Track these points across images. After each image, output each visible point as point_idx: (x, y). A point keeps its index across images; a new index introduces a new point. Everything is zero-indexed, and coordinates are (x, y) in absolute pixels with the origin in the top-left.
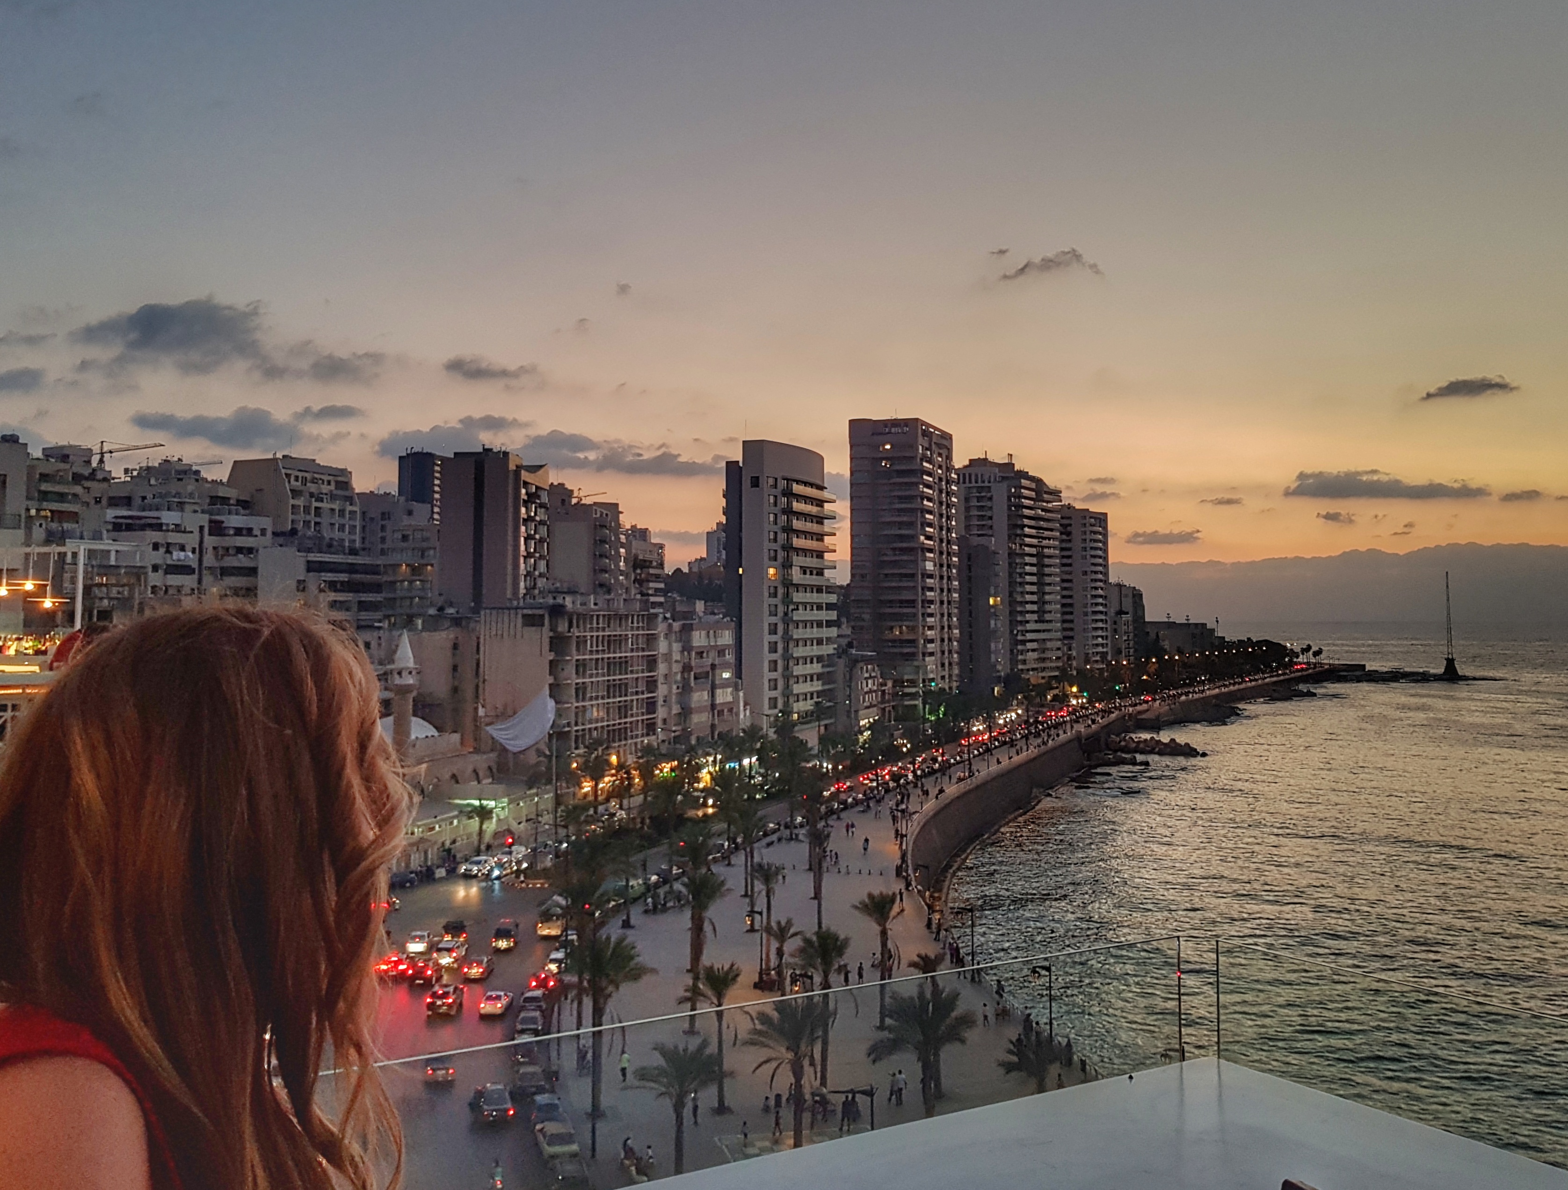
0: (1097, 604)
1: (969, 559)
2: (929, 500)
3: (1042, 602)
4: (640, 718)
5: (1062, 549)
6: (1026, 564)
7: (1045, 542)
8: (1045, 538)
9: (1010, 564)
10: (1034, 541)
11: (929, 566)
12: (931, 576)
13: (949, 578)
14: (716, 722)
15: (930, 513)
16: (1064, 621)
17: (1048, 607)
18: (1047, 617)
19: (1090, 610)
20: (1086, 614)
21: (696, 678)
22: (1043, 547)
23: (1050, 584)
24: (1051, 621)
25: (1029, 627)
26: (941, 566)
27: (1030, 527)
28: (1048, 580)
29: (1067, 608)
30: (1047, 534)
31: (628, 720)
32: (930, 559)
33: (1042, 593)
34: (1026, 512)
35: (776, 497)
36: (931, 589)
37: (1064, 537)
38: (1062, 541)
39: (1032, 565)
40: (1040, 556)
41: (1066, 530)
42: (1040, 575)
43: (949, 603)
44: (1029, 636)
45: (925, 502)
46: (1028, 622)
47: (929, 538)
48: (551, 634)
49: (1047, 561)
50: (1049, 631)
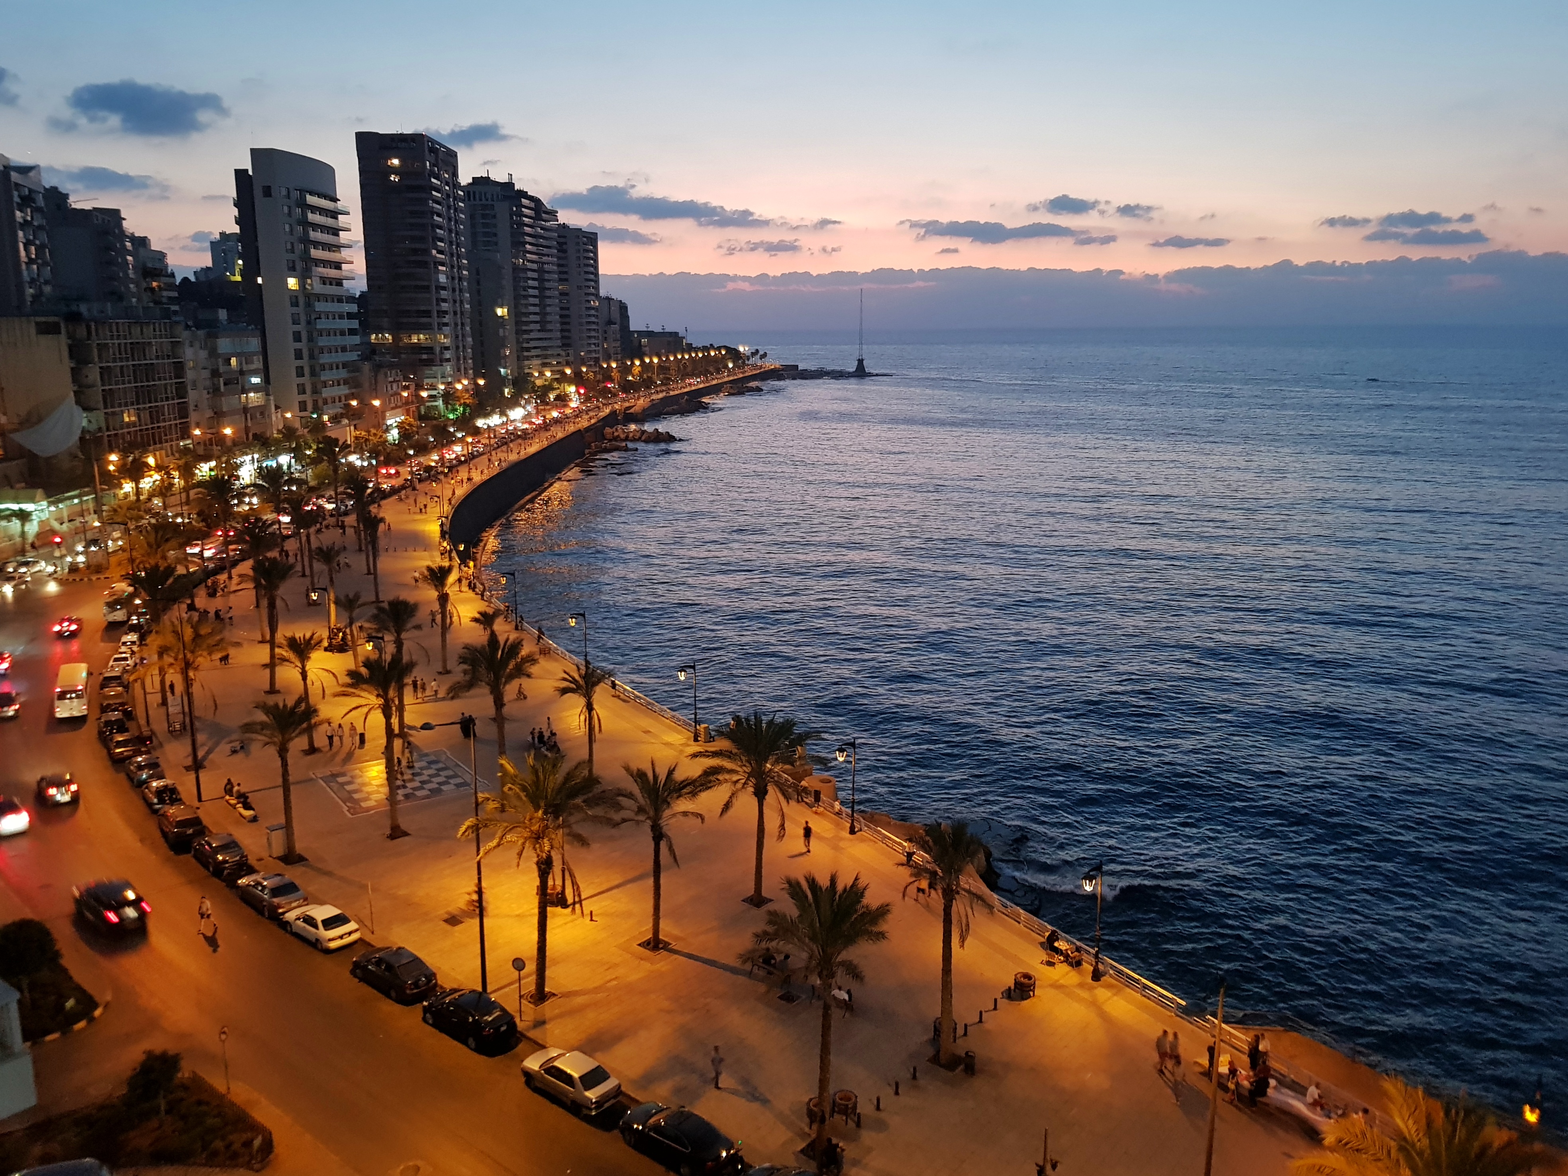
0: (590, 316)
1: (478, 274)
2: (439, 215)
3: (543, 314)
4: (173, 422)
5: (559, 265)
6: (529, 279)
7: (545, 259)
8: (544, 255)
9: (514, 279)
10: (534, 257)
11: (442, 279)
12: (444, 288)
13: (461, 290)
14: (249, 425)
15: (441, 228)
16: (562, 330)
17: (549, 318)
18: (549, 327)
19: (584, 320)
20: (581, 324)
21: (225, 384)
22: (543, 263)
23: (550, 297)
24: (551, 330)
25: (533, 335)
26: (453, 278)
27: (530, 244)
28: (548, 293)
29: (565, 318)
30: (546, 251)
31: (162, 424)
32: (443, 272)
33: (542, 305)
34: (527, 229)
35: (289, 207)
36: (444, 301)
37: (560, 254)
38: (559, 258)
39: (534, 279)
40: (541, 271)
41: (562, 248)
42: (541, 289)
43: (462, 314)
44: (533, 344)
45: (435, 218)
46: (531, 331)
47: (440, 252)
48: (70, 342)
49: (547, 276)
50: (550, 339)
